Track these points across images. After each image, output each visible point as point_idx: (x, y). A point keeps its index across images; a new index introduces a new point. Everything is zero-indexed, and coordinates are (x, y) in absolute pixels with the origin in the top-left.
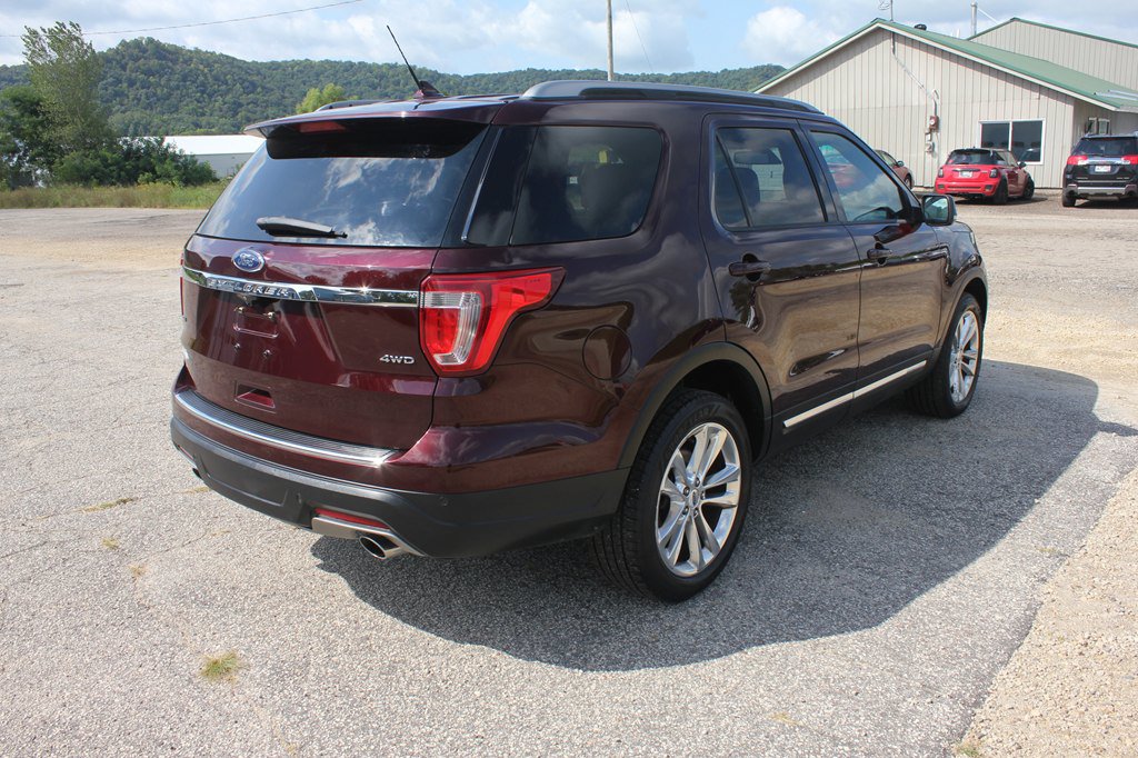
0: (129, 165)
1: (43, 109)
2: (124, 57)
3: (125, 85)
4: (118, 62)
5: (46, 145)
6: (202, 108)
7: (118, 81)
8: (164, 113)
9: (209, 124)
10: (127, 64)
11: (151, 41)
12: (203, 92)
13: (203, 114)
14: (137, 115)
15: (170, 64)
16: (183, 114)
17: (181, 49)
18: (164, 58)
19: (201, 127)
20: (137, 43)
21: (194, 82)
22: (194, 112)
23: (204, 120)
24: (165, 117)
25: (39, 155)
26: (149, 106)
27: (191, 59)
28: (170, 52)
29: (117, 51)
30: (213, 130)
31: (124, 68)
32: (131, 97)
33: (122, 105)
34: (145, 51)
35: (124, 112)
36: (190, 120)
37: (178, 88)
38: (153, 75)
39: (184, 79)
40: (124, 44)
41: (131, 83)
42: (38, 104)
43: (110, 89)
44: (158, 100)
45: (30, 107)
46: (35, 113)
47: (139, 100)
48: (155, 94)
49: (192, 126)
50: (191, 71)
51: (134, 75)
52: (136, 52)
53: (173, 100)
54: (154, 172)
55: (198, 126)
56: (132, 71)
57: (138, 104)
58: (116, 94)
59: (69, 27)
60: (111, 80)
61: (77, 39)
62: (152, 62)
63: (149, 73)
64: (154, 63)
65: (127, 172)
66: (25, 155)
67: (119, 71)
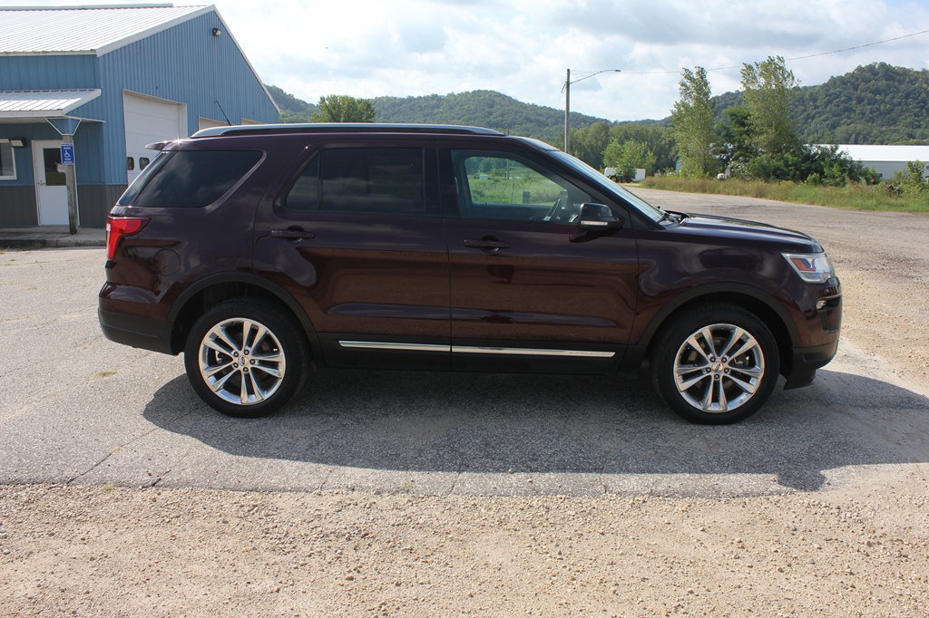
0: (804, 166)
1: (750, 122)
2: (857, 79)
3: (854, 102)
4: (852, 84)
5: (747, 148)
6: (919, 121)
7: (850, 99)
8: (883, 126)
9: (923, 135)
10: (859, 85)
11: (883, 65)
12: (922, 108)
13: (919, 127)
14: (860, 127)
15: (896, 84)
16: (900, 127)
17: (909, 71)
18: (893, 79)
19: (914, 138)
20: (871, 68)
21: (915, 99)
22: (911, 125)
23: (918, 132)
24: (884, 129)
25: (740, 155)
26: (872, 120)
27: (916, 79)
28: (898, 74)
29: (852, 75)
30: (925, 141)
31: (856, 88)
32: (857, 112)
33: (849, 118)
34: (876, 74)
35: (849, 124)
36: (905, 132)
37: (900, 104)
38: (880, 94)
39: (907, 96)
40: (860, 69)
41: (860, 100)
42: (746, 118)
43: (841, 107)
44: (880, 114)
45: (741, 120)
46: (743, 125)
47: (863, 114)
48: (878, 110)
49: (906, 137)
50: (915, 89)
51: (863, 94)
52: (868, 75)
53: (893, 115)
54: (822, 173)
55: (911, 136)
56: (862, 91)
57: (862, 118)
58: (847, 110)
59: (776, 61)
60: (843, 98)
61: (781, 68)
62: (880, 83)
63: (876, 92)
64: (883, 83)
65: (802, 172)
66: (732, 155)
67: (851, 91)
